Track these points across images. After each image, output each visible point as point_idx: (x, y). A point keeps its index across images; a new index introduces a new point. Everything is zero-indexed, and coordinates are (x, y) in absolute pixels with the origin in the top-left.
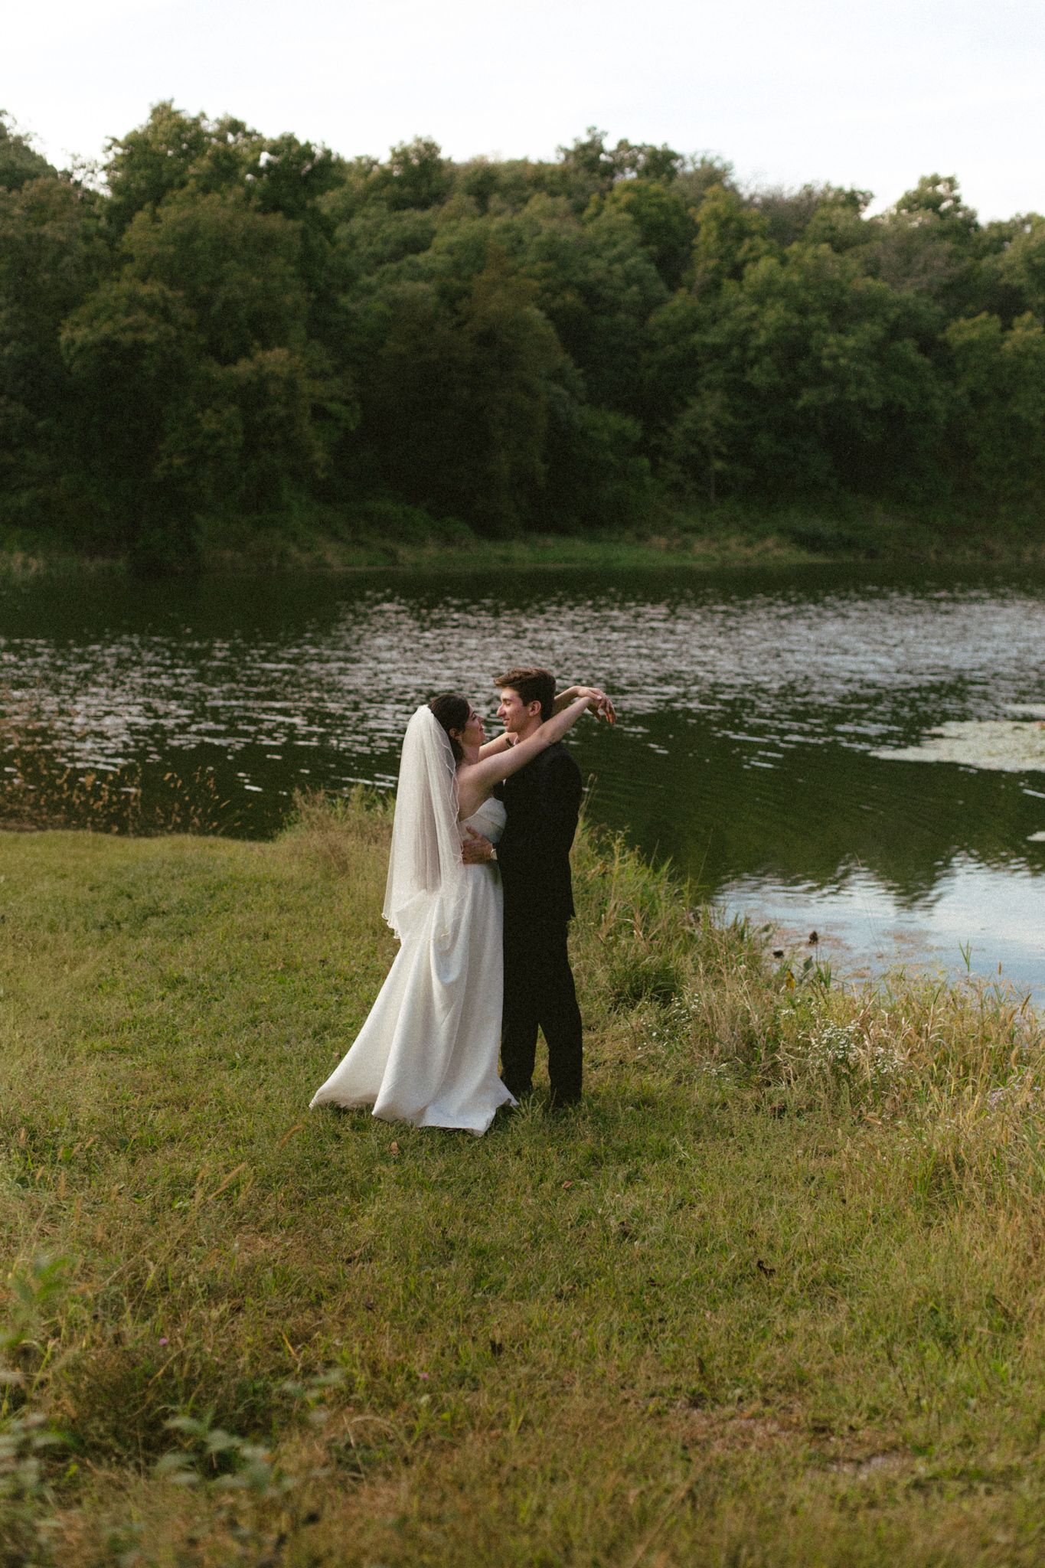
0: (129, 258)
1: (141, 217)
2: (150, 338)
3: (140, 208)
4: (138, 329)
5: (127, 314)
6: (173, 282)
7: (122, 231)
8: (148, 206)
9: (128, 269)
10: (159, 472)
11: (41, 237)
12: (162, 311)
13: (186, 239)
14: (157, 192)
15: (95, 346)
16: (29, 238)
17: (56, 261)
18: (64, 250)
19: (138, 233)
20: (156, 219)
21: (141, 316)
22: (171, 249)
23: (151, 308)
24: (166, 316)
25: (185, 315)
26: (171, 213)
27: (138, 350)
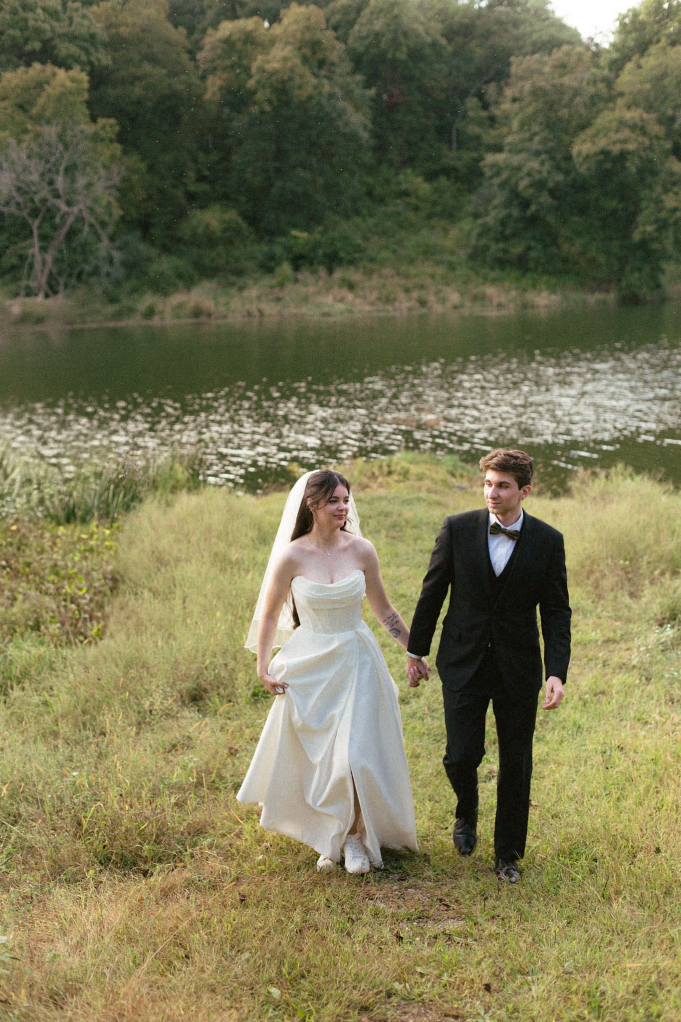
0: (621, 94)
1: (629, 66)
2: (631, 147)
3: (630, 60)
4: (625, 141)
5: (617, 132)
6: (649, 108)
7: (617, 76)
8: (635, 58)
9: (620, 102)
10: (637, 236)
11: (562, 85)
12: (640, 129)
13: (659, 79)
14: (643, 48)
15: (596, 154)
16: (554, 86)
17: (571, 100)
18: (577, 92)
19: (627, 78)
20: (639, 67)
21: (626, 133)
22: (648, 86)
23: (633, 127)
24: (643, 131)
25: (656, 129)
26: (651, 61)
27: (623, 156)
